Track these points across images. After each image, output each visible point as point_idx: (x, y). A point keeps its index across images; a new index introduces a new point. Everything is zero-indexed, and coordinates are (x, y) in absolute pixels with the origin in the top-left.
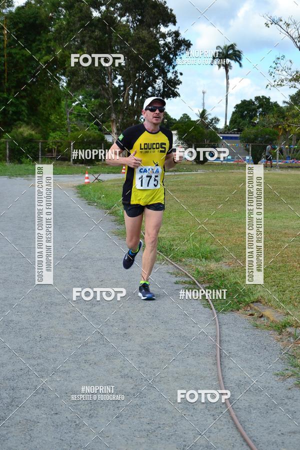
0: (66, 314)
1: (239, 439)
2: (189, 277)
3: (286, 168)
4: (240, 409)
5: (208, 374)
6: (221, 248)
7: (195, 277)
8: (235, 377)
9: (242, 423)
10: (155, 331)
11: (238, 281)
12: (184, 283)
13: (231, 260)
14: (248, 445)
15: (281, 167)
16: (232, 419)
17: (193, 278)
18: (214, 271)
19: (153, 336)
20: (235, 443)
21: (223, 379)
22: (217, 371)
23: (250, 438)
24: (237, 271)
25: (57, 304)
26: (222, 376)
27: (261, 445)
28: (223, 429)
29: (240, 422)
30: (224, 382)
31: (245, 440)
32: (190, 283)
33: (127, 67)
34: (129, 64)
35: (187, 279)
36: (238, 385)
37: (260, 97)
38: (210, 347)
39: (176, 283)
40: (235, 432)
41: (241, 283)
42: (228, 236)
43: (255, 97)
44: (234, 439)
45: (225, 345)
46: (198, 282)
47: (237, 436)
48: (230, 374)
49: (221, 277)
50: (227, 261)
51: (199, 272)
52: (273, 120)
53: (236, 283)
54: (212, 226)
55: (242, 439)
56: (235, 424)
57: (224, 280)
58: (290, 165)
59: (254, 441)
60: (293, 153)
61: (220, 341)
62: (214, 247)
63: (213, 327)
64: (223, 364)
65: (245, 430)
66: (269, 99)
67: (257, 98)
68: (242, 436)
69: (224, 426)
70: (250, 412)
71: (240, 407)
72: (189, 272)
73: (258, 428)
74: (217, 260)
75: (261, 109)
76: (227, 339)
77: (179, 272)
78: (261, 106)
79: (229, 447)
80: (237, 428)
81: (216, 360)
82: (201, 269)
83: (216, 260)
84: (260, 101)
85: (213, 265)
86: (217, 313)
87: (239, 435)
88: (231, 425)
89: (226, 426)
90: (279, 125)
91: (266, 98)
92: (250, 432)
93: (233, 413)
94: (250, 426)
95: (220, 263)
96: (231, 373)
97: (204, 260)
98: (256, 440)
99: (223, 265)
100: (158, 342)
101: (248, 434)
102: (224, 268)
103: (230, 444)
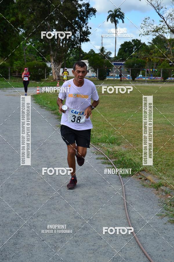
0: (39, 179)
1: (142, 254)
2: (104, 155)
3: (151, 82)
4: (141, 236)
5: (121, 215)
6: (120, 136)
7: (107, 155)
8: (136, 217)
9: (142, 244)
10: (89, 189)
11: (132, 158)
12: (101, 159)
13: (126, 145)
14: (147, 257)
15: (148, 82)
16: (137, 242)
17: (106, 155)
18: (117, 151)
19: (88, 192)
20: (140, 256)
21: (129, 218)
22: (126, 214)
23: (148, 253)
24: (130, 152)
25: (33, 173)
26: (129, 216)
27: (153, 257)
28: (132, 248)
29: (141, 243)
30: (130, 220)
31: (145, 254)
32: (104, 159)
33: (59, 24)
34: (61, 23)
35: (103, 156)
36: (138, 222)
37: (135, 40)
38: (120, 199)
39: (97, 159)
40: (139, 250)
41: (133, 159)
42: (123, 129)
43: (132, 40)
44: (139, 254)
45: (128, 198)
46: (109, 158)
47: (140, 252)
48: (133, 216)
49: (121, 155)
50: (124, 145)
51: (109, 152)
52: (143, 55)
53: (131, 159)
54: (113, 122)
55: (143, 254)
56: (139, 245)
57: (124, 157)
58: (153, 80)
59: (150, 255)
60: (154, 73)
61: (125, 195)
62: (116, 136)
63: (120, 187)
64: (128, 209)
65: (144, 249)
66: (140, 41)
67: (133, 40)
68: (143, 252)
69: (133, 246)
70: (146, 238)
71: (141, 235)
72: (103, 152)
73: (151, 247)
74: (119, 145)
75: (135, 47)
76: (129, 194)
77: (98, 152)
78: (135, 45)
79: (137, 258)
80: (140, 247)
81: (124, 207)
82: (110, 150)
83: (117, 144)
84: (135, 42)
85: (116, 148)
86: (121, 177)
87: (141, 251)
88: (137, 246)
89: (135, 247)
90: (147, 57)
91: (138, 40)
92: (147, 250)
93: (137, 239)
94: (147, 246)
95: (120, 146)
96: (133, 214)
97: (111, 144)
98: (150, 254)
99: (122, 148)
100: (92, 196)
101: (146, 251)
102: (123, 150)
103: (137, 257)
